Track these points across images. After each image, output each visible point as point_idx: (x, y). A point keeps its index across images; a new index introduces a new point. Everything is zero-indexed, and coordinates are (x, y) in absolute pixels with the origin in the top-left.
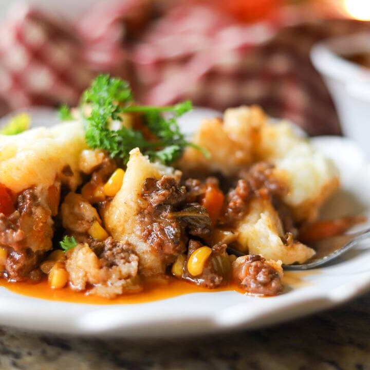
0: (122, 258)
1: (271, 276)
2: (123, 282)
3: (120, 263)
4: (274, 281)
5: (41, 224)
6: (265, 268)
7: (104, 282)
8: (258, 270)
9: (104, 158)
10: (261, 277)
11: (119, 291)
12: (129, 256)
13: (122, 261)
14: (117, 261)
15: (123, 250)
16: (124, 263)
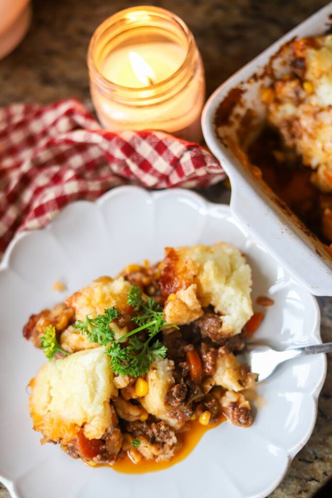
0: (167, 438)
1: (247, 417)
2: (172, 451)
3: (167, 441)
4: (249, 420)
5: (118, 442)
6: (242, 413)
7: (164, 453)
8: (239, 416)
9: (130, 380)
10: (242, 421)
11: (173, 455)
12: (169, 434)
13: (168, 440)
14: (165, 441)
15: (165, 432)
16: (169, 441)
